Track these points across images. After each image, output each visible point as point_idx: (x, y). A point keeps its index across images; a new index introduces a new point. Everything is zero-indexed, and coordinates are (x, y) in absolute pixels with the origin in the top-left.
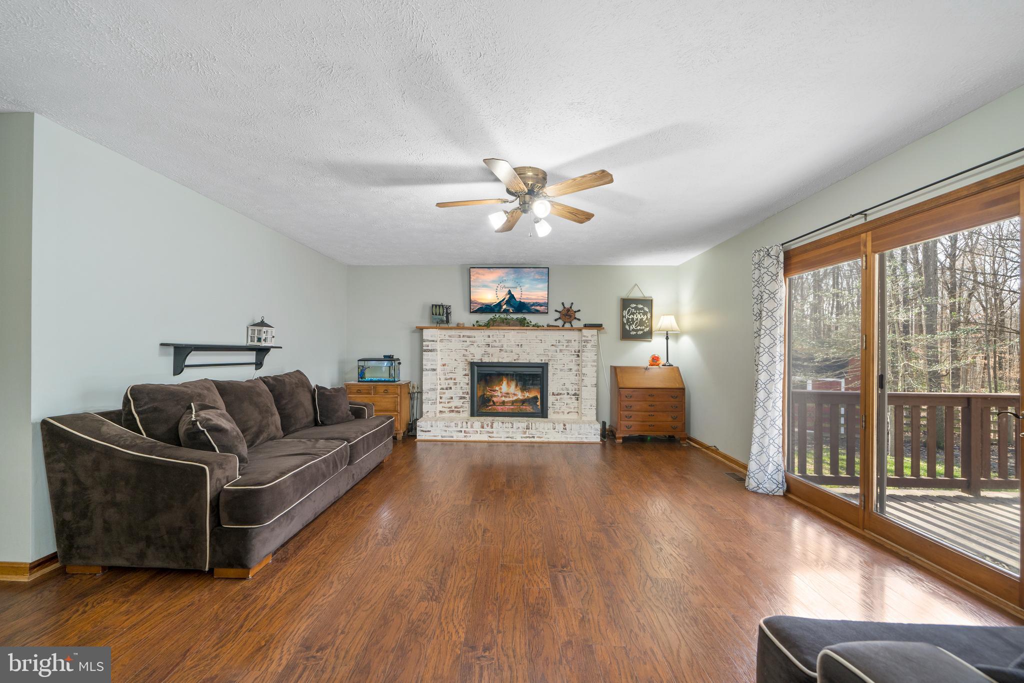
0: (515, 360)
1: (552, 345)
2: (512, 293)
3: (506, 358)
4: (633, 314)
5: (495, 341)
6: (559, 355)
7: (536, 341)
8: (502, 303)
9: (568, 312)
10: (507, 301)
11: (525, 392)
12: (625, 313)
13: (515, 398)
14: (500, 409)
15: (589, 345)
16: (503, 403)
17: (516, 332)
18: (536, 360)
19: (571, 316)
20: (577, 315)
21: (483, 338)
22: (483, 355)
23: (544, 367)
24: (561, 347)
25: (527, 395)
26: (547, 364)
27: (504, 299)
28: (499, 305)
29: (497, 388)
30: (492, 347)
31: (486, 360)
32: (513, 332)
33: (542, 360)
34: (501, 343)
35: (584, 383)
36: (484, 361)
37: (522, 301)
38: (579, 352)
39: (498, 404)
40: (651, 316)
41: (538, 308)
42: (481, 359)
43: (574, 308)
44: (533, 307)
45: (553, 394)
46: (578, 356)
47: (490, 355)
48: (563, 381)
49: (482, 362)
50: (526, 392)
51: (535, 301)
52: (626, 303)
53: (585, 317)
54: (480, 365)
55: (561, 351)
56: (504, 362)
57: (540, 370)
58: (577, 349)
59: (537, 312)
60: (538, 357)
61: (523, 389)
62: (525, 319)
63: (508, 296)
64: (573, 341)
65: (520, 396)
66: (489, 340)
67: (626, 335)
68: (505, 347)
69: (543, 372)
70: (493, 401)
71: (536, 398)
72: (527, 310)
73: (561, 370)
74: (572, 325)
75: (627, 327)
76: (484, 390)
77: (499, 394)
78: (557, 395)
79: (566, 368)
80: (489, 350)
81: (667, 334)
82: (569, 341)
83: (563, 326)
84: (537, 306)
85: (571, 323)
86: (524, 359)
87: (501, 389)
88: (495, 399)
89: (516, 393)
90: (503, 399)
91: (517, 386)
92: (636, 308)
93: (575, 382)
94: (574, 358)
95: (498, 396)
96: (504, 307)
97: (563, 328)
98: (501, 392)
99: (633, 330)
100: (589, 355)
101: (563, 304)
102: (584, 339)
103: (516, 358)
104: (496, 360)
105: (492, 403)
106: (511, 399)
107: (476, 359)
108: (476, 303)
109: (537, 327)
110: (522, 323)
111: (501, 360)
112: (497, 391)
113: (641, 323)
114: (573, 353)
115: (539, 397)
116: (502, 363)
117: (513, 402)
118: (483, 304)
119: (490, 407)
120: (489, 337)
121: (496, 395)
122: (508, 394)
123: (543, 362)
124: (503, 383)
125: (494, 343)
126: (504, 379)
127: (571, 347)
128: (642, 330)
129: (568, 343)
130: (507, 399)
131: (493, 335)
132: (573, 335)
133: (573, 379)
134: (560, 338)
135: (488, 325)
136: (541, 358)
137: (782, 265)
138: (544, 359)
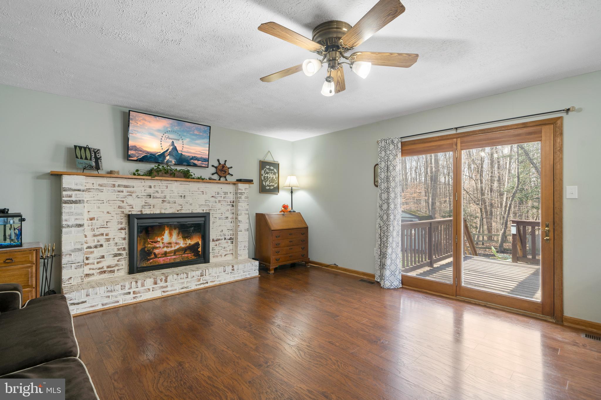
0: (178, 211)
1: (213, 197)
2: (175, 145)
3: (169, 209)
4: (267, 173)
5: (157, 192)
6: (218, 206)
7: (198, 193)
8: (166, 154)
9: (223, 168)
10: (170, 152)
11: (187, 240)
12: (263, 172)
13: (177, 247)
14: (161, 260)
15: (243, 197)
16: (165, 254)
17: (179, 183)
18: (198, 210)
19: (226, 172)
20: (230, 171)
21: (143, 189)
22: (143, 207)
23: (206, 216)
24: (219, 199)
25: (190, 242)
26: (209, 213)
27: (168, 150)
28: (163, 155)
29: (159, 239)
30: (154, 198)
31: (147, 211)
32: (176, 183)
33: (203, 210)
34: (163, 195)
35: (239, 229)
36: (144, 213)
37: (183, 154)
38: (233, 202)
39: (159, 256)
40: (278, 176)
41: (196, 162)
42: (141, 211)
43: (228, 165)
44: (192, 161)
45: (213, 240)
46: (233, 206)
47: (152, 207)
48: (220, 229)
49: (142, 214)
50: (188, 239)
51: (193, 155)
52: (263, 165)
53: (236, 173)
54: (141, 217)
55: (219, 201)
56: (166, 213)
57: (203, 219)
58: (232, 200)
59: (195, 165)
60: (200, 207)
61: (184, 238)
62: (188, 171)
63: (171, 147)
64: (229, 193)
65: (182, 244)
66: (150, 191)
67: (264, 190)
68: (168, 198)
69: (205, 221)
70: (155, 254)
71: (197, 244)
72: (187, 163)
73: (220, 218)
74: (226, 180)
75: (264, 183)
76: (145, 243)
77: (161, 245)
78: (217, 241)
79: (223, 216)
80: (151, 201)
81: (292, 189)
82: (226, 193)
83: (219, 180)
84: (195, 160)
85: (225, 177)
86: (186, 210)
87: (162, 239)
88: (156, 251)
89: (178, 241)
90: (165, 249)
91: (178, 234)
92: (269, 169)
93: (231, 228)
94: (229, 207)
95: (160, 247)
96: (168, 158)
97: (219, 181)
98: (163, 243)
99: (268, 186)
100: (243, 206)
101: (218, 161)
102: (239, 191)
103: (178, 209)
104: (158, 212)
105: (153, 256)
106: (173, 249)
107: (135, 211)
108: (141, 151)
109: (200, 179)
110: (186, 175)
111: (163, 212)
112: (159, 242)
113: (272, 180)
114: (229, 203)
115: (200, 243)
116: (165, 214)
117: (175, 252)
118: (148, 153)
119: (151, 261)
120: (150, 187)
121: (158, 246)
122: (170, 243)
123: (205, 212)
124: (165, 233)
125: (156, 194)
126: (166, 228)
127: (227, 199)
128: (273, 186)
129: (225, 195)
130: (168, 250)
131: (155, 186)
132: (230, 188)
133: (229, 225)
134: (219, 190)
135: (150, 173)
136: (203, 209)
137: (400, 150)
138: (205, 210)
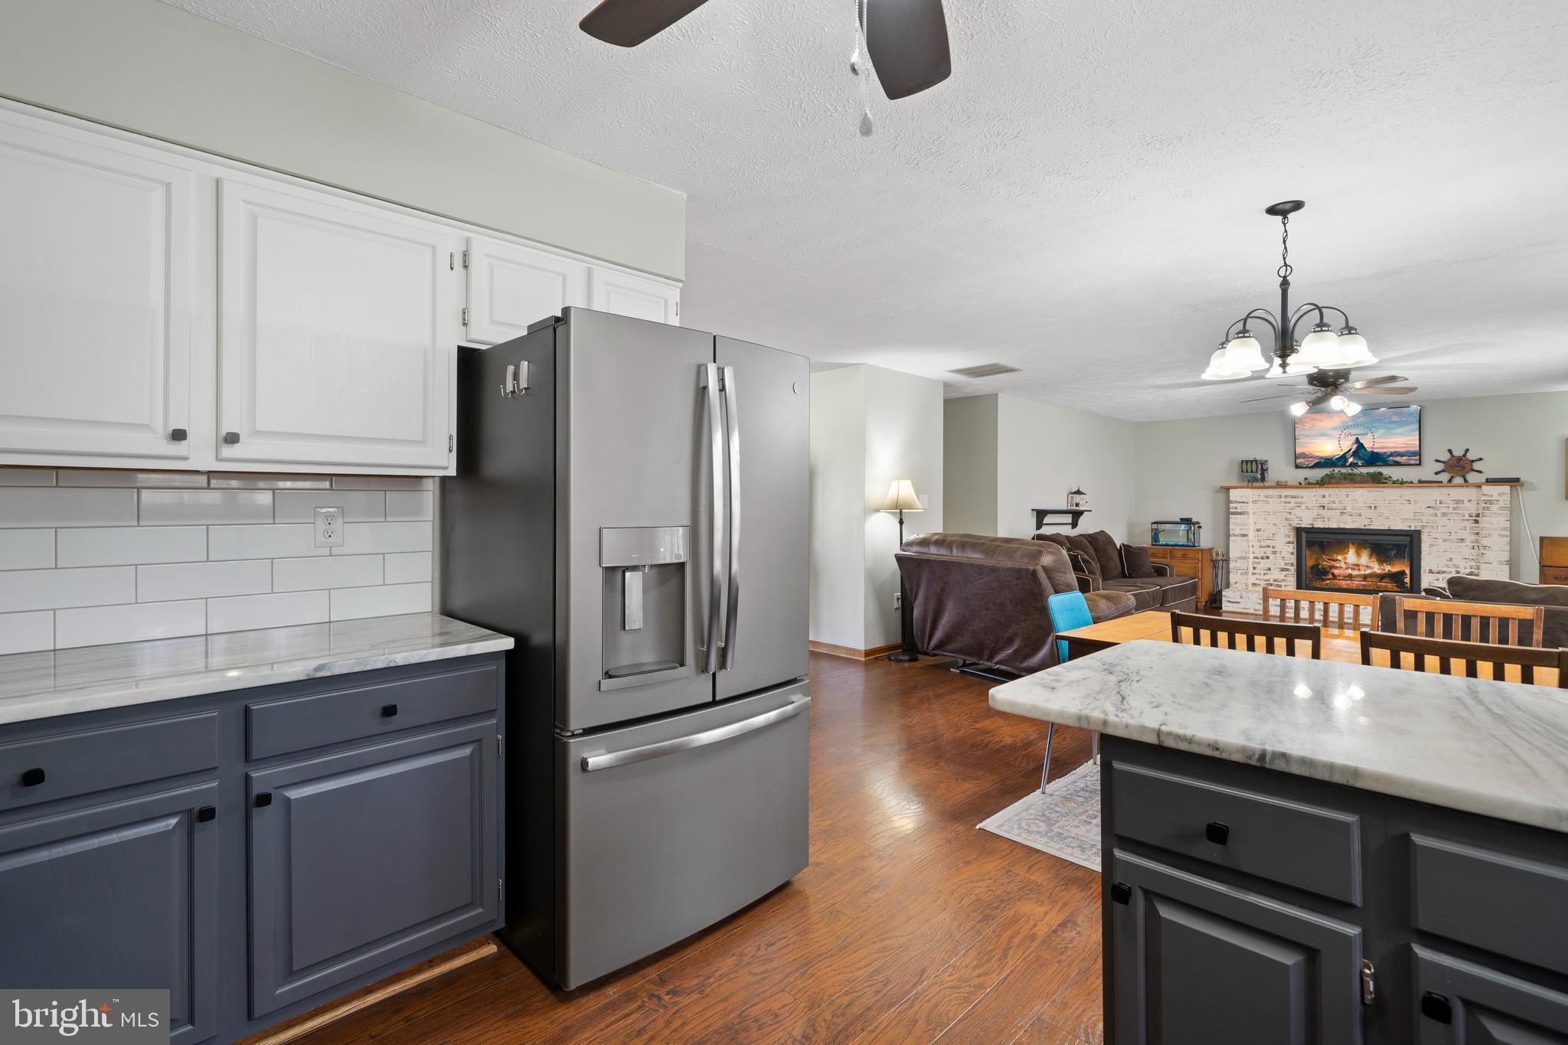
0: (1365, 526)
1: (1429, 507)
2: (1362, 442)
3: (1350, 523)
5: (1334, 502)
6: (1441, 521)
7: (1400, 502)
8: (1348, 455)
9: (1458, 463)
10: (1354, 452)
11: (1385, 565)
13: (1368, 572)
14: (1344, 584)
15: (1495, 507)
16: (1350, 577)
17: (1366, 490)
18: (1400, 526)
19: (1464, 468)
21: (1314, 499)
22: (1315, 519)
23: (1414, 535)
24: (1445, 510)
25: (1388, 568)
26: (1419, 532)
27: (1350, 450)
28: (1344, 457)
29: (1339, 558)
30: (1328, 509)
31: (1319, 525)
32: (1361, 490)
33: (1410, 526)
34: (1342, 505)
35: (1488, 559)
36: (1316, 526)
37: (1376, 451)
38: (1477, 516)
39: (1341, 578)
42: (1312, 524)
44: (1391, 458)
45: (1431, 571)
46: (1476, 521)
47: (1326, 519)
48: (1448, 555)
49: (1313, 528)
50: (1387, 565)
53: (1490, 468)
54: (1311, 531)
55: (1444, 514)
56: (1346, 527)
57: (1408, 538)
58: (1474, 512)
59: (1397, 464)
60: (1403, 522)
61: (1381, 562)
63: (1356, 446)
64: (1466, 502)
65: (1377, 568)
66: (1324, 501)
68: (1349, 509)
69: (1411, 542)
70: (1333, 574)
71: (1403, 573)
72: (1383, 462)
73: (1444, 541)
76: (1317, 559)
77: (1343, 565)
78: (1439, 573)
79: (1454, 537)
80: (1325, 513)
82: (1458, 502)
83: (1450, 481)
86: (1380, 525)
87: (1345, 558)
88: (1336, 572)
89: (1370, 565)
90: (1350, 571)
91: (1371, 556)
93: (1471, 557)
94: (1469, 525)
95: (1341, 567)
96: (1351, 460)
98: (1345, 563)
100: (1495, 521)
101: (1450, 451)
102: (1485, 498)
103: (1366, 524)
104: (1334, 526)
105: (1330, 576)
106: (1362, 572)
107: (1305, 524)
109: (1401, 483)
110: (1377, 480)
111: (1342, 526)
112: (1340, 561)
114: (1467, 517)
115: (1408, 571)
116: (1344, 529)
117: (1365, 577)
119: (1328, 582)
120: (1324, 497)
121: (1338, 565)
122: (1358, 565)
123: (1413, 528)
124: (1348, 551)
125: (1332, 505)
126: (1351, 546)
127: (1462, 510)
129: (1456, 503)
130: (1355, 573)
131: (1330, 495)
132: (1468, 493)
133: (1467, 551)
134: (1444, 498)
135: (1322, 483)
136: (1410, 524)
138: (1413, 526)
